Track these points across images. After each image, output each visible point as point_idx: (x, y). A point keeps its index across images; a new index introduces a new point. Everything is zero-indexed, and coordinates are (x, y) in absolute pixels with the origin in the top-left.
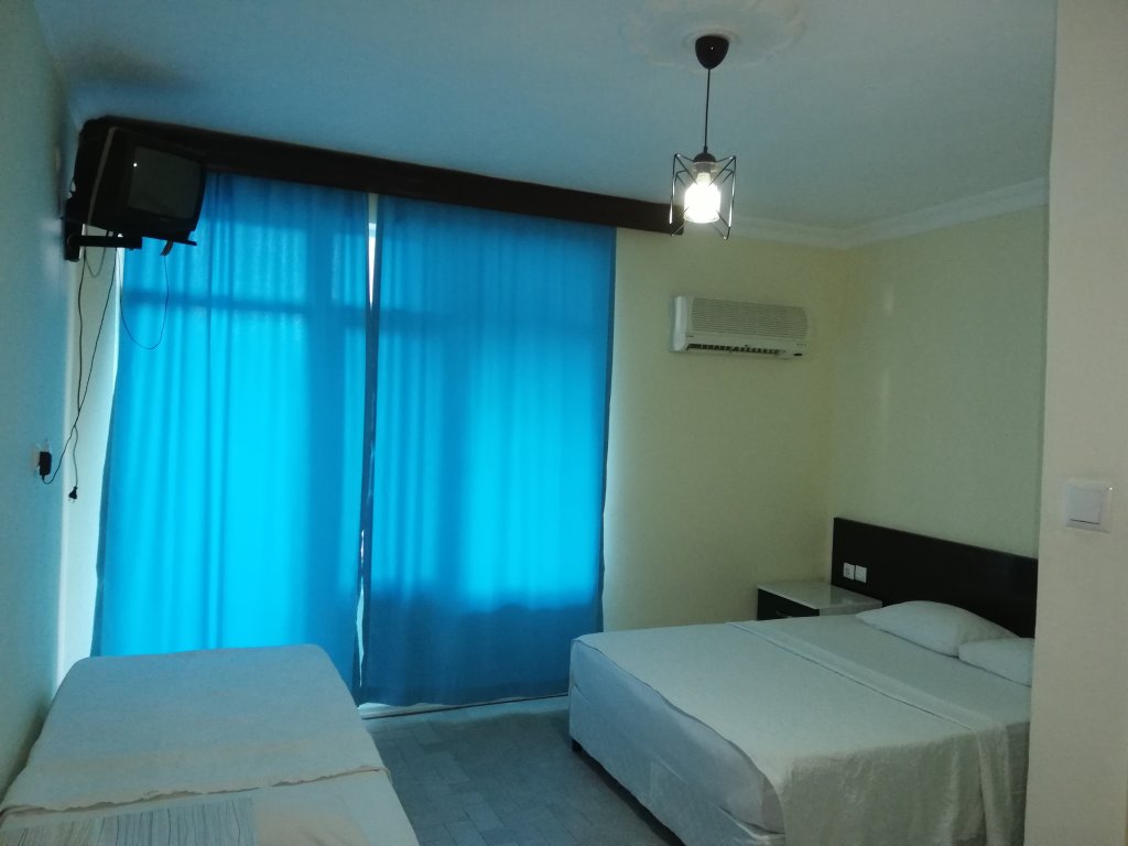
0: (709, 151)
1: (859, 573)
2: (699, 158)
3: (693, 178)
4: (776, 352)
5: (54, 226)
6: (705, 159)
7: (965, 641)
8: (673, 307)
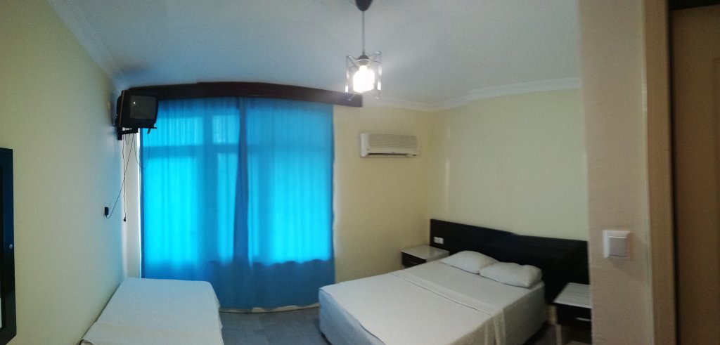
0: (366, 54)
1: (440, 240)
2: (361, 58)
3: (357, 68)
4: (405, 155)
5: (112, 129)
6: (364, 58)
7: (482, 268)
8: (360, 139)
